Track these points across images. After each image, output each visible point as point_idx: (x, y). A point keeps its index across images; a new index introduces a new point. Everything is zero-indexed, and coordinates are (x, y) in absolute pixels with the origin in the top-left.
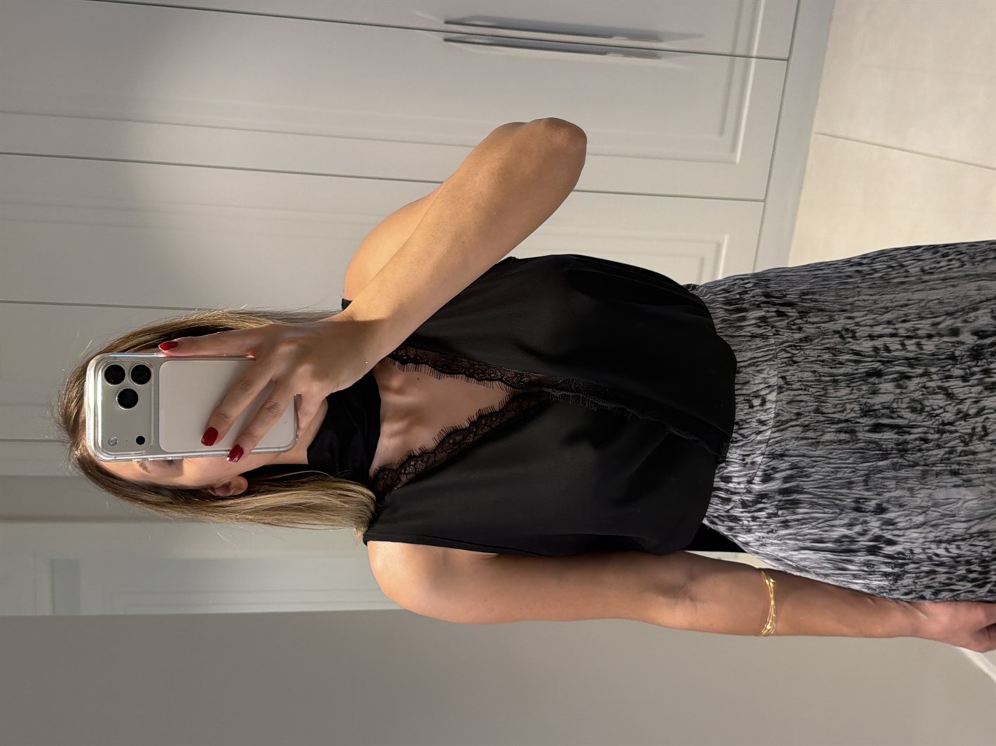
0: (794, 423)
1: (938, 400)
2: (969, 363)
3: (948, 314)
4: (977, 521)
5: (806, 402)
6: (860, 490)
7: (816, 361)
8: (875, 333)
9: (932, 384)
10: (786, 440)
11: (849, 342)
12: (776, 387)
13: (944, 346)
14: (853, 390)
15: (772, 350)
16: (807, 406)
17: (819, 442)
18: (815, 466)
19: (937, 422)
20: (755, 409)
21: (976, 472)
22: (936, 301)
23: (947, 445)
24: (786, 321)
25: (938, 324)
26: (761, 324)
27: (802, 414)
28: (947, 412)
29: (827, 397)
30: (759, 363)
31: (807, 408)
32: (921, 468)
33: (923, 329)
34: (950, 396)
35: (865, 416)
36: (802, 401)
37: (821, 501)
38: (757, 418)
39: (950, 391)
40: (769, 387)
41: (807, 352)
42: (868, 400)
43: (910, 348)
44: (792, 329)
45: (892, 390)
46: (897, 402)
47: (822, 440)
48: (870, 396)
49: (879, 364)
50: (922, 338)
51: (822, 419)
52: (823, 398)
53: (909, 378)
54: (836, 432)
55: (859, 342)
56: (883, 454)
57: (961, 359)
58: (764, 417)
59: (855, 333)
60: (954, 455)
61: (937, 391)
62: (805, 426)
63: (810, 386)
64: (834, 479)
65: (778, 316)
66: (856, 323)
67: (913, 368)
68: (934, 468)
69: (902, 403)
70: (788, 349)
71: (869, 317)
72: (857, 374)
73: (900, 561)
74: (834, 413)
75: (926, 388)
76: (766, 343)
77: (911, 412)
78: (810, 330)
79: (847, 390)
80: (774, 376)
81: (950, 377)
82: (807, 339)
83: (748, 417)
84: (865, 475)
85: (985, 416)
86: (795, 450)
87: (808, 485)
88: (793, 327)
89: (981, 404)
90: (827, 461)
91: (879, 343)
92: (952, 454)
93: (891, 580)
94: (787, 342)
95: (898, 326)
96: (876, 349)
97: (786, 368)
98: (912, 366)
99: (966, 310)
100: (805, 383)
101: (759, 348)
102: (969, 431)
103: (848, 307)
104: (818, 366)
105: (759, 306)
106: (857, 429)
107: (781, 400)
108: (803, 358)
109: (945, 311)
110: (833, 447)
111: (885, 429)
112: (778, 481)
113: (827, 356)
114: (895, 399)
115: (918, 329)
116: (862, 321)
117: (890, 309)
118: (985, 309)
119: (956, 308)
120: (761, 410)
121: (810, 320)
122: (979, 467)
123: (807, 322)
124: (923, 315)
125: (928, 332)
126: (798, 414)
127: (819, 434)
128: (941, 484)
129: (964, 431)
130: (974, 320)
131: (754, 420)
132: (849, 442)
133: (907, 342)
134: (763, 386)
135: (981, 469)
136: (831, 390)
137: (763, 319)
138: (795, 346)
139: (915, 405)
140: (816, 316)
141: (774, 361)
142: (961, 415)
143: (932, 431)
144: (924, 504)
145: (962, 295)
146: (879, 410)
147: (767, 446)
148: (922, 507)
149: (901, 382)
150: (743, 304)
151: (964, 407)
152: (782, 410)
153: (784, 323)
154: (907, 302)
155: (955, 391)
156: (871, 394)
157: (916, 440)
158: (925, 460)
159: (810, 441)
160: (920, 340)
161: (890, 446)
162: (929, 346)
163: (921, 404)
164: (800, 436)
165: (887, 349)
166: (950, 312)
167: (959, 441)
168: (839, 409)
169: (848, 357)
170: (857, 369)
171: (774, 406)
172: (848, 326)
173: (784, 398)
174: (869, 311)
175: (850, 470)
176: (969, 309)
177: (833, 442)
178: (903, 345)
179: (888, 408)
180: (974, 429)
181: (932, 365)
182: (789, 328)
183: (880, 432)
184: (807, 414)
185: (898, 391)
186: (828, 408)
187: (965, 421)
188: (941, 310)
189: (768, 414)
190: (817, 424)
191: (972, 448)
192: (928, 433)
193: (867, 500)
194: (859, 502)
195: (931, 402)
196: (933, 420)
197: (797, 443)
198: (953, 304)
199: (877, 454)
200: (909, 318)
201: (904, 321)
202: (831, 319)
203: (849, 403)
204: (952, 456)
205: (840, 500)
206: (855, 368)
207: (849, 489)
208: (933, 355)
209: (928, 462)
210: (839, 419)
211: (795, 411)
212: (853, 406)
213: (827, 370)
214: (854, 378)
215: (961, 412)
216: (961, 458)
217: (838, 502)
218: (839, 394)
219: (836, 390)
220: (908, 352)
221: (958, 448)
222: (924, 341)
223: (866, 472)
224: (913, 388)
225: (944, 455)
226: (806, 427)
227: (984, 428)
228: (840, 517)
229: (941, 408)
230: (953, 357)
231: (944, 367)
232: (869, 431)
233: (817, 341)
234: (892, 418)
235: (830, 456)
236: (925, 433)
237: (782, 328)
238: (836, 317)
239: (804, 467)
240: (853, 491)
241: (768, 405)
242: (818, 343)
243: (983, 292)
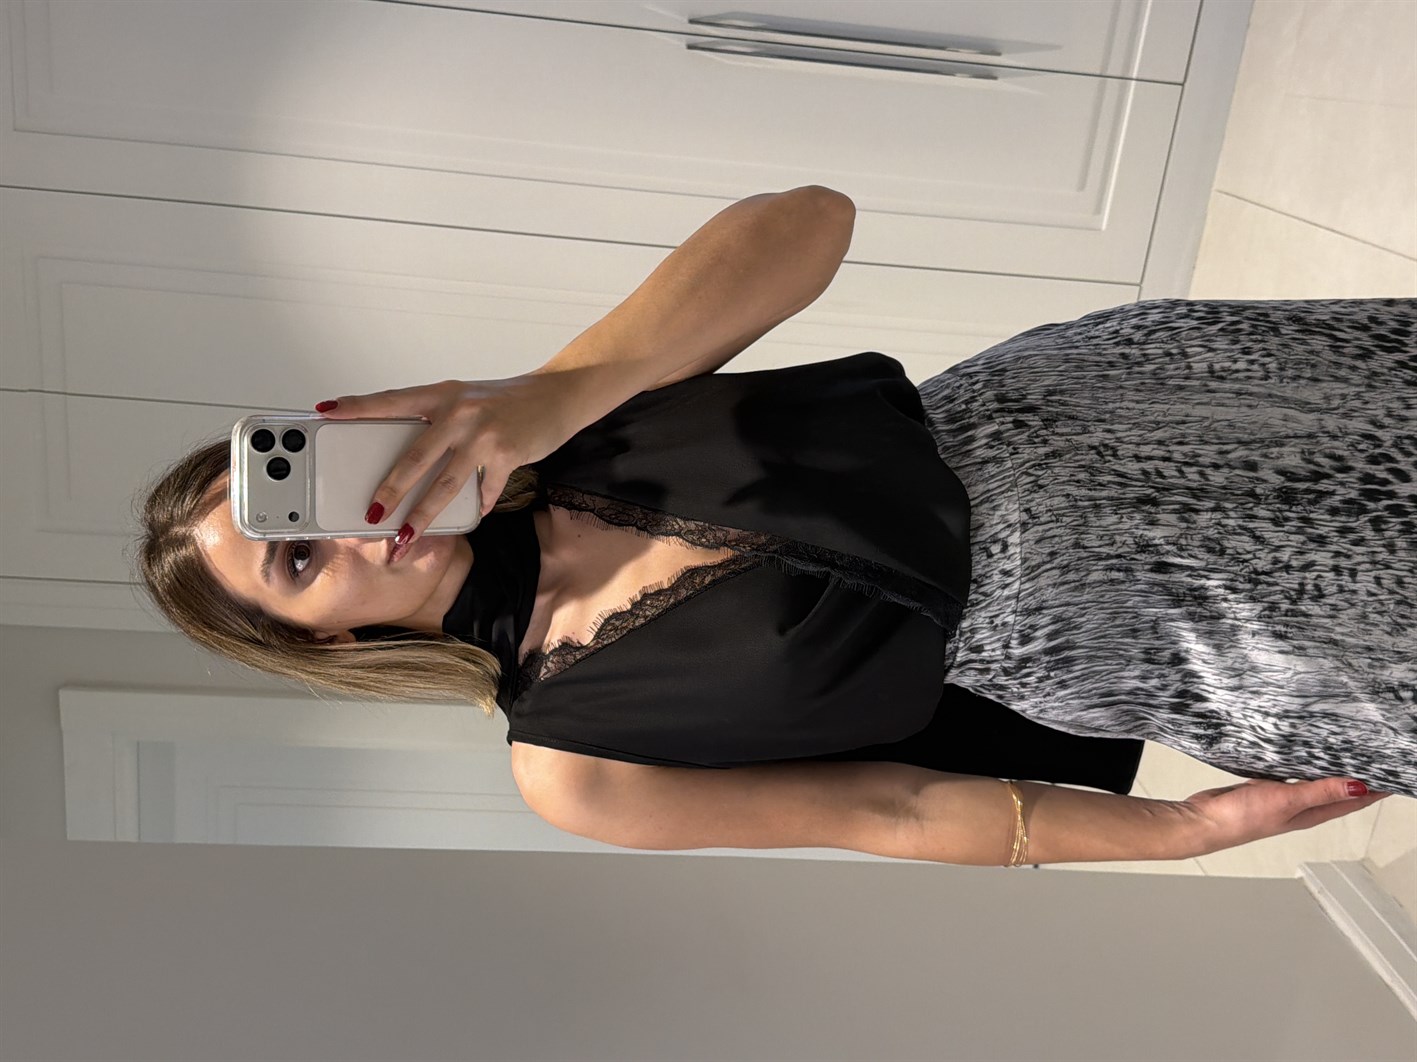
0: (1048, 566)
1: (1245, 543)
2: (1278, 505)
3: (1240, 442)
4: (1317, 699)
5: (1061, 536)
6: (1148, 639)
7: (1070, 481)
8: (1143, 454)
9: (1231, 522)
10: (1040, 589)
11: (1109, 461)
12: (1018, 525)
13: (1236, 479)
14: (1122, 517)
15: (1009, 476)
16: (1063, 542)
17: (1084, 584)
18: (1085, 614)
19: (1247, 570)
20: (996, 557)
21: (1312, 639)
22: (1226, 423)
23: (1265, 600)
24: (1027, 434)
25: (1228, 452)
26: (993, 443)
27: (1056, 553)
28: (1259, 558)
29: (1087, 526)
30: (993, 497)
31: (1064, 544)
32: (1230, 621)
33: (1206, 456)
34: (1258, 539)
35: (1144, 552)
36: (1054, 536)
37: (1100, 653)
38: (1000, 569)
39: (1258, 534)
40: (1009, 526)
41: (1056, 470)
42: (1146, 533)
43: (1190, 476)
44: (1035, 443)
45: (1175, 523)
46: (1186, 538)
47: (1088, 581)
48: (1146, 527)
49: (1153, 490)
50: (1208, 467)
51: (1085, 555)
52: (1083, 528)
53: (1197, 511)
54: (1103, 570)
55: (1122, 462)
56: (1174, 600)
57: (1266, 499)
58: (1008, 566)
59: (1117, 450)
60: (1278, 613)
61: (1239, 531)
62: (1065, 567)
63: (1063, 515)
64: (1111, 627)
65: (1016, 427)
66: (1117, 438)
67: (1200, 500)
68: (1248, 625)
69: (1192, 539)
70: (1030, 471)
71: (1135, 432)
72: (1125, 499)
73: (1215, 721)
74: (1100, 546)
75: (1224, 526)
76: (1001, 469)
77: (1209, 552)
78: (1058, 443)
79: (1114, 518)
80: (1015, 510)
81: (1255, 517)
82: (1055, 454)
83: (987, 569)
84: (1152, 621)
85: (1316, 574)
86: (1055, 600)
87: (1080, 638)
88: (1036, 440)
89: (1311, 557)
90: (1100, 606)
91: (1149, 466)
92: (1274, 611)
93: (1204, 744)
94: (1028, 462)
95: (1173, 448)
96: (1145, 472)
97: (1029, 498)
98: (1198, 498)
99: (1266, 443)
100: (1055, 512)
101: (993, 476)
102: (1296, 586)
103: (1107, 416)
104: (1072, 488)
105: (990, 418)
106: (1133, 567)
107: (1028, 541)
108: (1051, 479)
109: (1237, 438)
110: (1103, 588)
111: (1173, 569)
112: (1041, 640)
113: (1082, 476)
114: (1181, 534)
115: (1199, 456)
116: (1125, 437)
117: (1161, 425)
118: (1294, 446)
119: (1252, 437)
120: (1003, 558)
121: (1057, 430)
122: (1317, 634)
123: (1054, 433)
124: (1206, 438)
125: (1213, 461)
126: (1052, 554)
127: (1083, 574)
128: (1260, 646)
129: (1288, 585)
130: (1278, 458)
131: (996, 572)
132: (1123, 582)
133: (1184, 469)
134: (1001, 526)
135: (1319, 637)
136: (1092, 518)
137: (996, 436)
138: (1040, 465)
139: (1212, 545)
140: (1066, 426)
141: (1012, 491)
142: (1281, 565)
143: (1241, 579)
144: (1237, 665)
145: (1261, 422)
146: (1161, 545)
147: (1018, 601)
148: (1234, 669)
149: (1186, 515)
150: (971, 417)
151: (1285, 556)
152: (1030, 553)
153: (1024, 436)
154: (1185, 418)
155: (1267, 535)
156: (1147, 524)
157: (1217, 587)
158: (1234, 612)
159: (1073, 584)
160: (1204, 469)
161: (1181, 591)
162: (1217, 478)
163: (1219, 544)
164: (1059, 580)
165: (1160, 474)
166: (1243, 440)
167: (1281, 596)
168: (1107, 542)
169: (1110, 478)
170: (1124, 494)
171: (1018, 550)
172: (1107, 442)
173: (1031, 537)
174: (1134, 424)
175: (1130, 615)
176: (1271, 442)
177: (1103, 582)
178: (1180, 471)
179: (1174, 544)
180: (1302, 585)
181: (1227, 500)
182: (1030, 441)
183: (1165, 573)
184: (1064, 551)
185: (1184, 525)
186: (1091, 540)
187: (1288, 573)
188: (1232, 436)
189: (1012, 562)
190: (1079, 562)
191: (1303, 608)
192: (1236, 581)
193: (1159, 650)
194: (1150, 653)
195: (1233, 543)
196: (1241, 567)
197: (1055, 591)
198: (1249, 431)
199: (1167, 600)
200: (1187, 440)
201: (1181, 443)
202: (1085, 431)
203: (1119, 534)
204: (1274, 614)
205: (1125, 650)
206: (1120, 491)
207: (1134, 638)
208: (1224, 488)
209: (1238, 616)
210: (1108, 554)
211: (1048, 551)
212: (1124, 539)
213: (1084, 492)
214: (1122, 503)
215: (1280, 562)
216: (1288, 618)
217: (1121, 652)
218: (1104, 523)
219: (1099, 518)
220: (1189, 480)
221: (1281, 605)
222: (1209, 471)
223: (1154, 618)
224: (1204, 524)
225: (1262, 611)
226: (1065, 569)
227: (1317, 587)
228: (1128, 668)
229: (1249, 552)
230: (1252, 494)
231: (1242, 504)
232: (1151, 570)
233: (1068, 456)
234: (1182, 557)
235: (1101, 600)
236: (1232, 580)
237: (1021, 444)
238: (1092, 429)
239: (1071, 618)
240: (1141, 641)
241: (1011, 550)
242: (1070, 459)
243: (1291, 425)
